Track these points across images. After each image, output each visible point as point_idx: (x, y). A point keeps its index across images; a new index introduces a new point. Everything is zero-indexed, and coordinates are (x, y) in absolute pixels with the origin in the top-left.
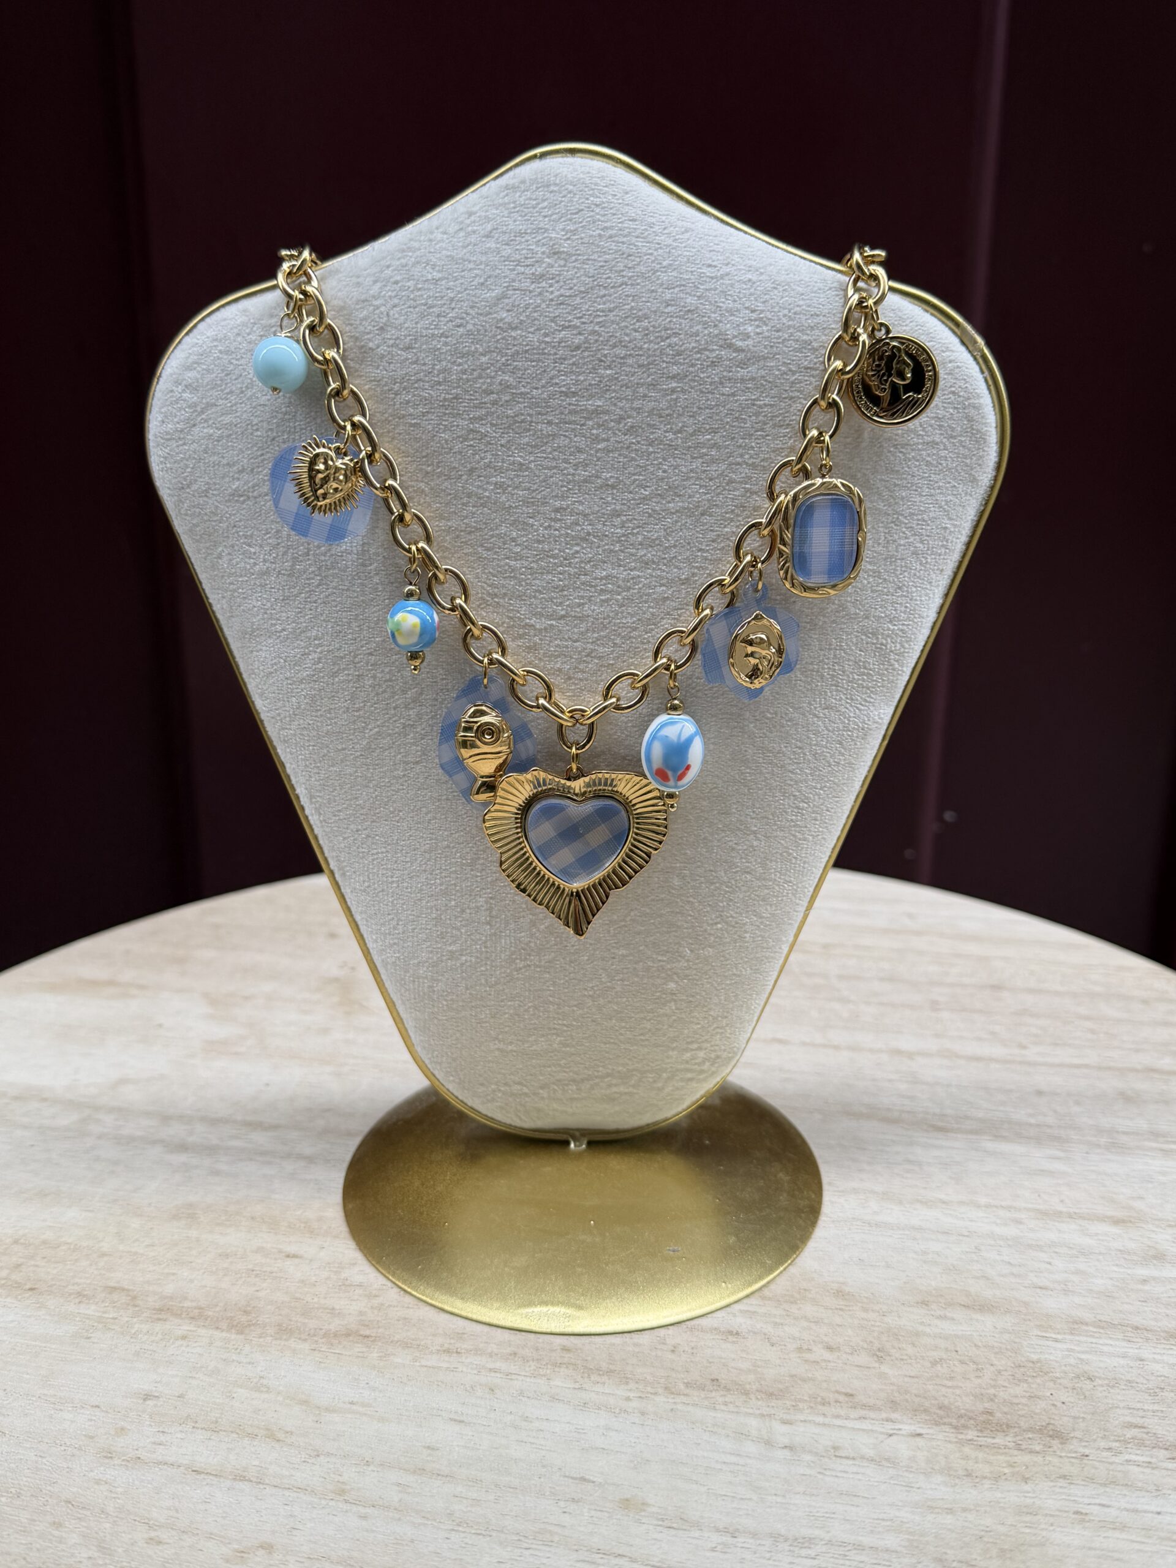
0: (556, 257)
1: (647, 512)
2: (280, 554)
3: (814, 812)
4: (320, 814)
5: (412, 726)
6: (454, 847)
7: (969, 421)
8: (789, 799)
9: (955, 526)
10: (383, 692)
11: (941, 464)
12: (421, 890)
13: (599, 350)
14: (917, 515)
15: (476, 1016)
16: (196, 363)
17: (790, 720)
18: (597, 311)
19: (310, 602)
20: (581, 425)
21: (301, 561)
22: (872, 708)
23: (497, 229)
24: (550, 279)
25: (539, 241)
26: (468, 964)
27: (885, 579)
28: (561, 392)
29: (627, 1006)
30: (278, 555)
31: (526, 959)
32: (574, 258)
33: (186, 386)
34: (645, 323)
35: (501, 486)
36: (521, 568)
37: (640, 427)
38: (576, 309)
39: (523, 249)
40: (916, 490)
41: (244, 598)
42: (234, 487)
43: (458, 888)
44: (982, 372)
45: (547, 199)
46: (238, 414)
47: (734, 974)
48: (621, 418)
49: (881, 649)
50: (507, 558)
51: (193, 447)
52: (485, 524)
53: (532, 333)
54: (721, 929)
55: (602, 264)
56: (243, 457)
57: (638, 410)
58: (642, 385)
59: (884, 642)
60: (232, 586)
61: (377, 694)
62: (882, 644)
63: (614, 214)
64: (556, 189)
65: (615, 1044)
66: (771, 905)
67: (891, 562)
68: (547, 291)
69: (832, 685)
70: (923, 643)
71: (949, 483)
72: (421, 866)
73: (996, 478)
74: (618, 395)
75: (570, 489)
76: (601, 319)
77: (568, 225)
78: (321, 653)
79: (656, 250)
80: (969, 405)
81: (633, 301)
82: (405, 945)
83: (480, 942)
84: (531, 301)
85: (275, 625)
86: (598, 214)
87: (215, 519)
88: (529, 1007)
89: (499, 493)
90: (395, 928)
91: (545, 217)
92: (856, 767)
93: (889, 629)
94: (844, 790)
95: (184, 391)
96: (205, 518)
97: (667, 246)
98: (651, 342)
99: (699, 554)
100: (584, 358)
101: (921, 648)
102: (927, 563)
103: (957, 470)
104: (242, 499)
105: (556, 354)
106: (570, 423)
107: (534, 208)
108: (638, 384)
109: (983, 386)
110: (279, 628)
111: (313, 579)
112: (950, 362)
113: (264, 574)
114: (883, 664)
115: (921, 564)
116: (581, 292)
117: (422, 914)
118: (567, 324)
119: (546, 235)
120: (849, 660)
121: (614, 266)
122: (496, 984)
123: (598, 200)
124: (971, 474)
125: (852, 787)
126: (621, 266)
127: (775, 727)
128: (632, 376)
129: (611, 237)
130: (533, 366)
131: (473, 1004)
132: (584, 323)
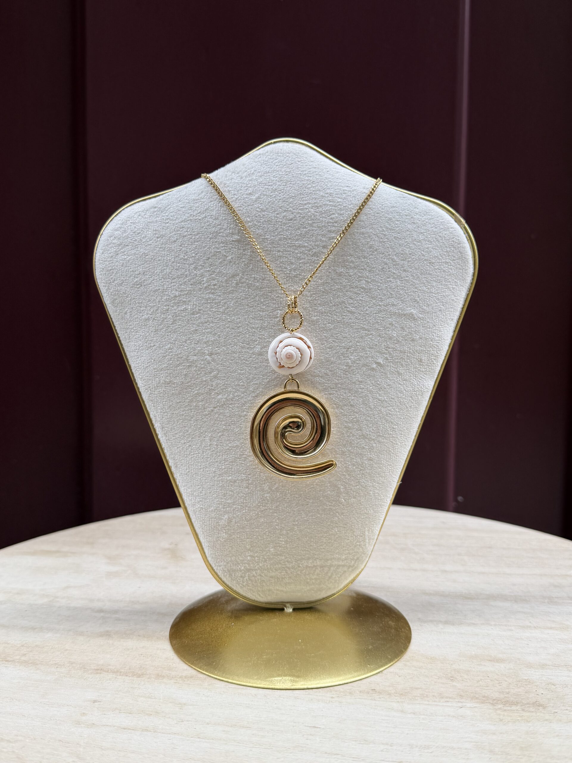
0: (282, 182)
1: (322, 291)
2: (155, 310)
3: (400, 430)
4: (166, 436)
5: (214, 389)
6: (231, 449)
7: (460, 253)
8: (389, 423)
9: (457, 299)
10: (200, 374)
11: (449, 272)
12: (215, 472)
13: (301, 220)
14: (440, 293)
15: (240, 537)
16: (120, 228)
17: (389, 385)
18: (300, 204)
19: (168, 332)
20: (293, 252)
21: (164, 313)
22: (425, 381)
23: (256, 171)
24: (279, 191)
25: (274, 175)
26: (237, 509)
27: (428, 322)
28: (284, 238)
29: (314, 530)
30: (153, 311)
31: (265, 506)
32: (289, 183)
33: (115, 237)
34: (321, 209)
35: (256, 279)
36: (265, 315)
37: (318, 253)
38: (291, 203)
39: (267, 179)
40: (440, 283)
41: (136, 332)
42: (135, 281)
43: (233, 470)
44: (464, 233)
45: (277, 159)
46: (139, 249)
47: (366, 513)
48: (311, 249)
49: (428, 353)
50: (259, 311)
51: (116, 264)
52: (249, 296)
53: (272, 213)
54: (359, 489)
55: (302, 185)
56: (140, 268)
57: (318, 246)
58: (320, 235)
59: (429, 349)
60: (130, 327)
61: (198, 374)
62: (428, 351)
63: (306, 165)
64: (281, 155)
65: (308, 551)
66: (382, 477)
67: (430, 314)
68: (278, 196)
69: (407, 369)
70: (445, 353)
71: (454, 280)
72: (215, 459)
73: (473, 279)
74: (309, 239)
75: (288, 280)
76: (301, 208)
77: (287, 169)
78: (172, 355)
79: (324, 180)
80: (460, 246)
81: (315, 200)
82: (206, 501)
83: (242, 498)
84: (271, 200)
85: (151, 343)
86: (299, 165)
87: (125, 296)
88: (266, 532)
89: (256, 282)
90: (201, 493)
91: (277, 166)
92: (419, 409)
93: (431, 344)
94: (414, 421)
95: (113, 240)
96: (120, 296)
97: (329, 178)
98: (323, 217)
99: (345, 309)
100: (294, 223)
101: (445, 355)
102: (446, 315)
103: (457, 275)
104: (138, 286)
105: (281, 222)
106: (288, 251)
107: (272, 162)
108: (318, 235)
109: (466, 239)
110: (152, 345)
111: (169, 321)
112: (451, 228)
113: (146, 320)
114: (429, 361)
115: (443, 315)
116: (292, 196)
117: (214, 484)
118: (287, 210)
119: (277, 173)
120: (414, 358)
121: (307, 186)
122: (250, 520)
123: (300, 159)
124: (462, 277)
125: (417, 419)
126: (310, 186)
127: (381, 388)
128: (315, 231)
129: (305, 174)
130: (272, 227)
131: (238, 531)
132: (294, 209)
